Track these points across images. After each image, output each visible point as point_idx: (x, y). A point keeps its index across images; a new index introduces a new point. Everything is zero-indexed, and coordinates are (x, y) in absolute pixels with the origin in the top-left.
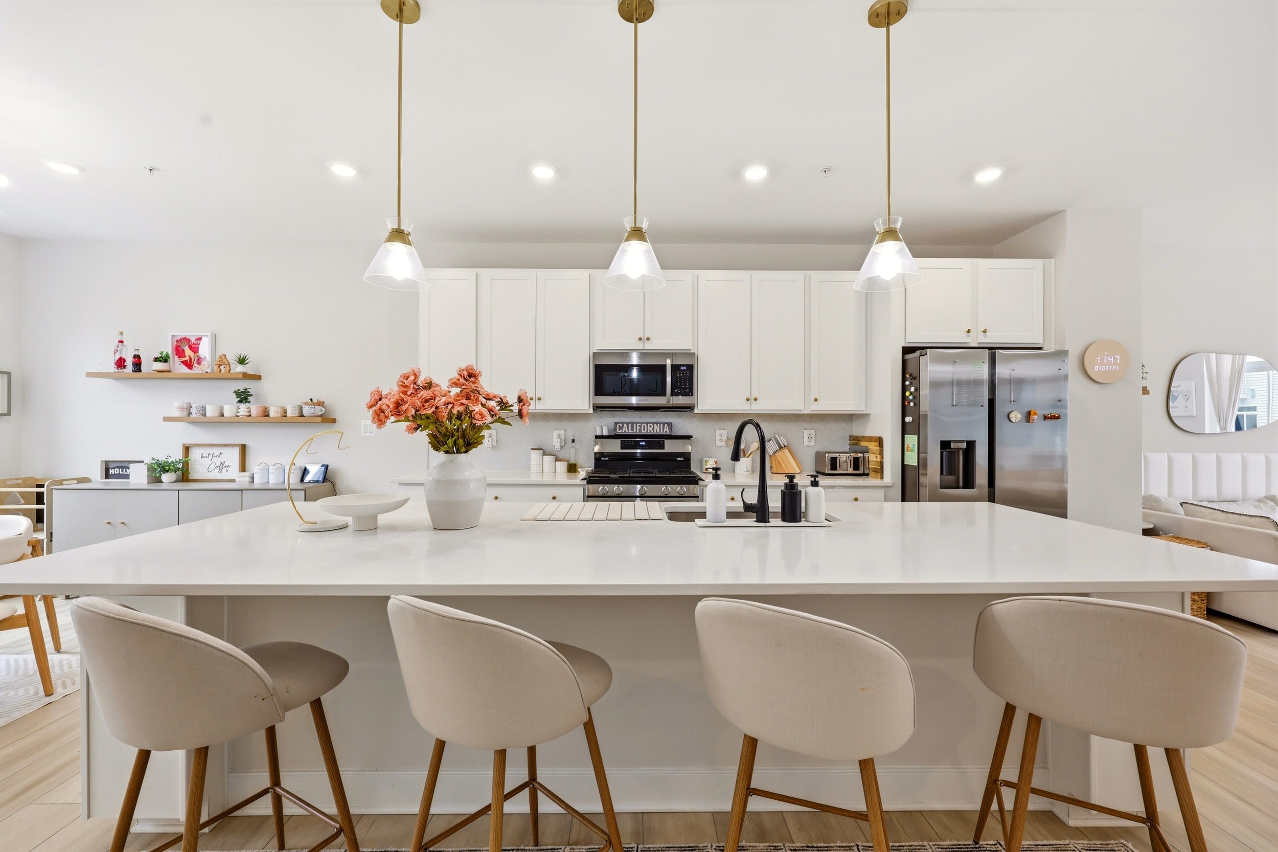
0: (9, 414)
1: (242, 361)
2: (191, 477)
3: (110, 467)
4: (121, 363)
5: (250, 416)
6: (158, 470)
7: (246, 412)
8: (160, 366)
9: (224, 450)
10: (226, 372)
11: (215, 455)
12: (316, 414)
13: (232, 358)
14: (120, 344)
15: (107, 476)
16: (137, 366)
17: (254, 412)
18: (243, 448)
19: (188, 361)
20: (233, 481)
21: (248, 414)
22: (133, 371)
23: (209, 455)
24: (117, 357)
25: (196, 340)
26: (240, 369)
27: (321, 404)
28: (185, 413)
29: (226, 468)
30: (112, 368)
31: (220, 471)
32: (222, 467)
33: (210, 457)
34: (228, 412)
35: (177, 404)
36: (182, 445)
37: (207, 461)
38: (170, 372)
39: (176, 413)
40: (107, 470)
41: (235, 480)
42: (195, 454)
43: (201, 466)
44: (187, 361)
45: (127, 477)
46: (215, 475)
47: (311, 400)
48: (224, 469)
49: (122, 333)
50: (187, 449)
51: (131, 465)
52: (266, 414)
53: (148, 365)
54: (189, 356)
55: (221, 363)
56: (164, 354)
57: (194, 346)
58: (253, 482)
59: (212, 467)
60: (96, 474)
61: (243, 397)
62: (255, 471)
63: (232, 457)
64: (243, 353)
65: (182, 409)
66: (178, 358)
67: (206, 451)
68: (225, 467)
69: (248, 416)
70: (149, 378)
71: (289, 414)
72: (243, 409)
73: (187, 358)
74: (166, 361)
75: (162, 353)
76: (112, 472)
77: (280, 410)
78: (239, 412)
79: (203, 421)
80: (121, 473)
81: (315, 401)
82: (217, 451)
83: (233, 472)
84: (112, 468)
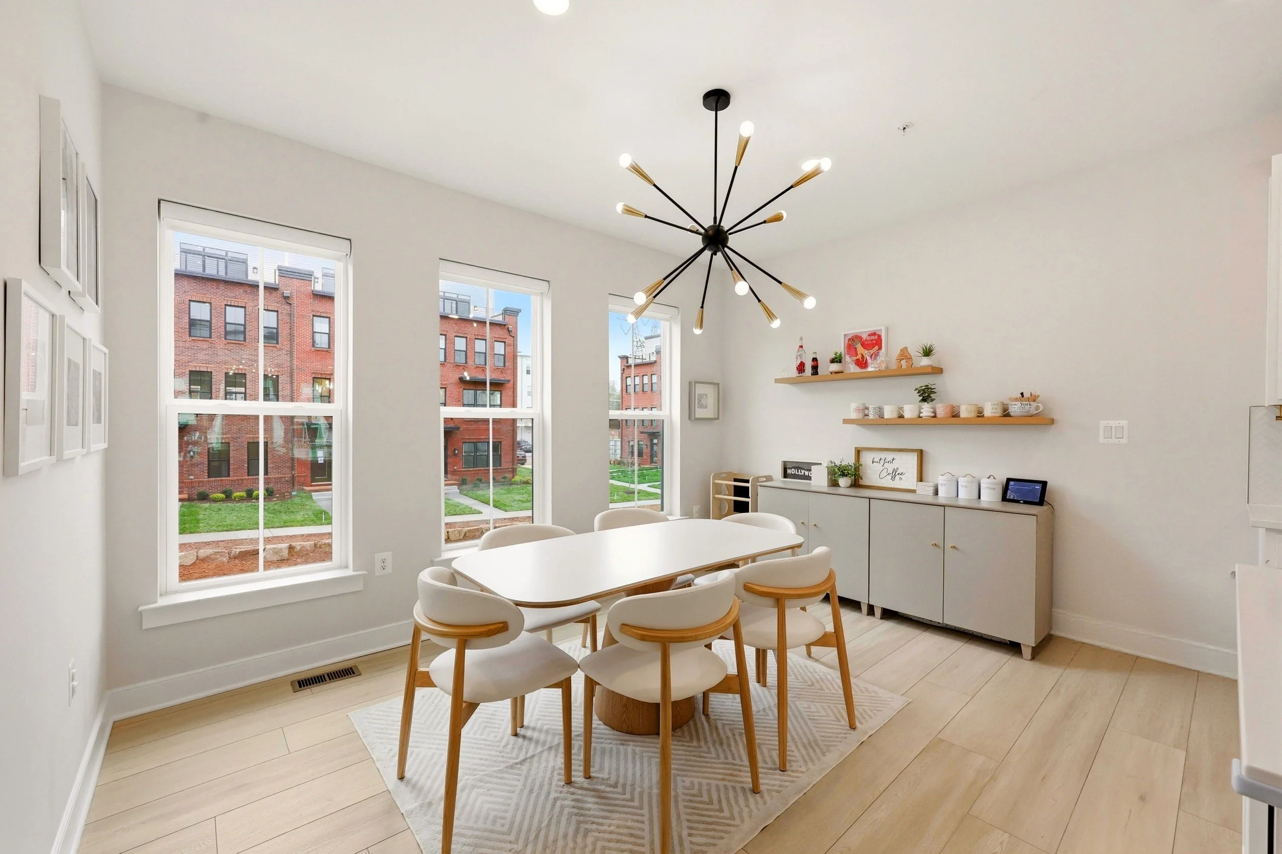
0: (718, 419)
1: (928, 352)
2: (865, 482)
3: (788, 467)
4: (801, 368)
5: (935, 417)
6: (836, 473)
7: (929, 411)
8: (835, 367)
9: (897, 456)
10: (908, 367)
11: (888, 460)
12: (1031, 413)
13: (915, 350)
14: (801, 349)
15: (786, 475)
16: (815, 369)
17: (941, 412)
18: (921, 453)
19: (861, 359)
20: (913, 491)
21: (933, 415)
22: (812, 375)
23: (880, 460)
24: (799, 362)
25: (869, 335)
26: (925, 361)
27: (1034, 398)
28: (860, 416)
29: (900, 476)
30: (794, 373)
31: (893, 478)
32: (895, 474)
33: (882, 462)
34: (909, 412)
35: (854, 406)
36: (854, 449)
37: (878, 467)
38: (842, 372)
39: (854, 416)
40: (785, 470)
41: (916, 490)
42: (866, 458)
43: (874, 473)
44: (859, 359)
45: (809, 478)
46: (887, 482)
47: (1022, 394)
48: (898, 477)
49: (801, 339)
50: (858, 452)
51: (813, 467)
52: (955, 415)
53: (826, 368)
54: (862, 354)
55: (903, 358)
56: (838, 354)
57: (866, 343)
58: (937, 495)
59: (884, 473)
60: (778, 473)
61: (926, 395)
62: (940, 482)
63: (908, 463)
64: (928, 343)
65: (858, 410)
66: (850, 357)
67: (877, 456)
68: (898, 474)
69: (933, 417)
70: (825, 380)
71: (988, 413)
72: (926, 409)
73: (859, 357)
74: (840, 362)
75: (836, 354)
76: (789, 471)
77: (973, 409)
78: (922, 413)
79: (879, 423)
80: (796, 473)
81: (1026, 395)
82: (889, 455)
83: (909, 480)
84: (789, 468)
